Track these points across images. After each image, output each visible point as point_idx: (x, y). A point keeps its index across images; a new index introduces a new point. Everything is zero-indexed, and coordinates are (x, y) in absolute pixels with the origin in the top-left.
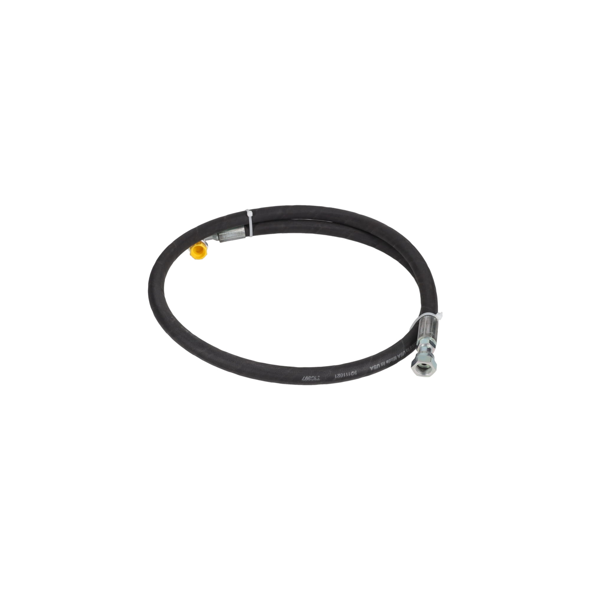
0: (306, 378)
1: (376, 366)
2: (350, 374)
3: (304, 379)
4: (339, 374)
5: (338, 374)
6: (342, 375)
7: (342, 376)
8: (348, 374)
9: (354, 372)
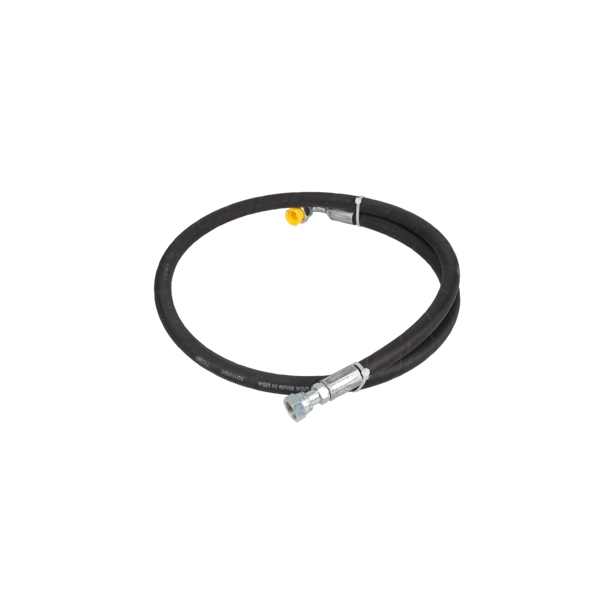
0: (198, 358)
1: (266, 384)
2: (236, 377)
3: (197, 358)
4: (227, 372)
5: (225, 371)
6: (229, 373)
7: (229, 375)
8: (234, 376)
9: (241, 377)
